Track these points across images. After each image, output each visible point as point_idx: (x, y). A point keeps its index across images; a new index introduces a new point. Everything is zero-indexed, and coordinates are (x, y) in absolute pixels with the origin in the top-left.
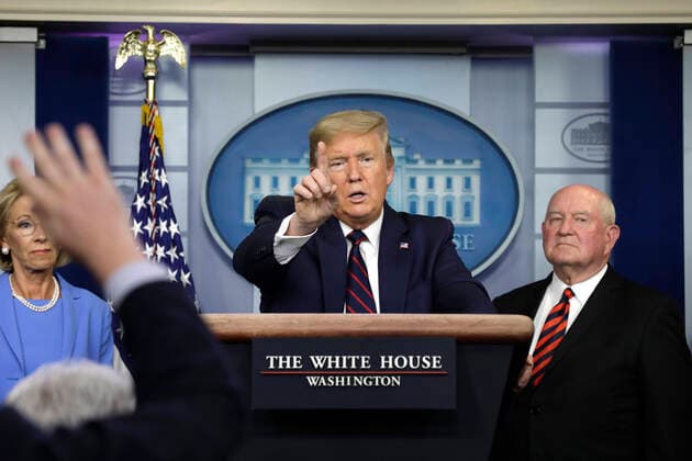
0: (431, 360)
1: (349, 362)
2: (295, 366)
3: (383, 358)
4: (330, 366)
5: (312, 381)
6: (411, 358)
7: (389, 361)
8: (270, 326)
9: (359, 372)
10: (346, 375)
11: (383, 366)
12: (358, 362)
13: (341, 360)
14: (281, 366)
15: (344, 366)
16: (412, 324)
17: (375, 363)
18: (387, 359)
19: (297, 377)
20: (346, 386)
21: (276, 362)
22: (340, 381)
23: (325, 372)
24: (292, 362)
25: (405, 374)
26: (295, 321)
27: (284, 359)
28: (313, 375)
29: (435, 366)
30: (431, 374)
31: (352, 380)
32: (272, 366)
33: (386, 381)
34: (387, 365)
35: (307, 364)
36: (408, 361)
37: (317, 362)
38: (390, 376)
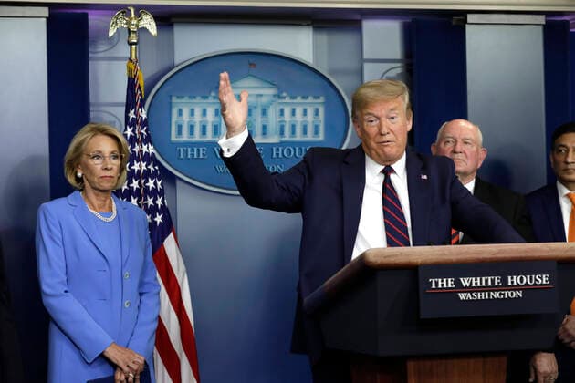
0: (542, 278)
1: (486, 281)
2: (450, 286)
3: (510, 278)
4: (474, 285)
5: (462, 296)
6: (528, 277)
7: (514, 280)
8: (430, 257)
9: (494, 288)
10: (485, 291)
11: (510, 284)
12: (493, 281)
13: (481, 280)
14: (440, 286)
15: (484, 285)
16: (526, 251)
17: (504, 281)
18: (512, 278)
19: (451, 294)
20: (485, 299)
21: (437, 283)
23: (470, 289)
24: (448, 283)
25: (526, 289)
26: (446, 252)
27: (442, 281)
28: (463, 292)
29: (544, 282)
30: (542, 288)
31: (489, 294)
32: (434, 286)
33: (512, 294)
34: (512, 282)
35: (458, 284)
36: (527, 279)
37: (465, 282)
38: (515, 290)
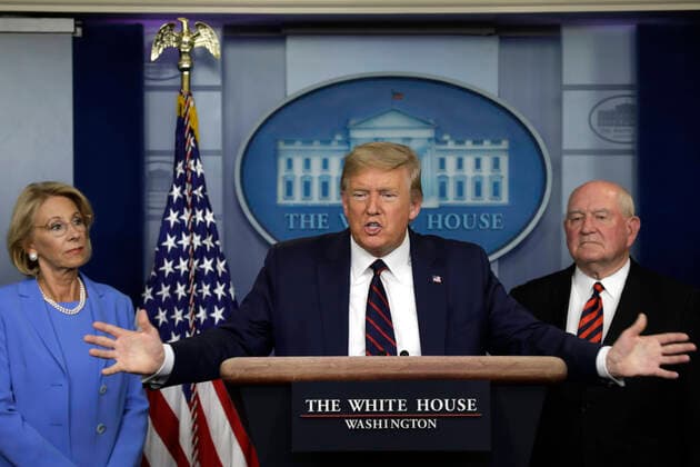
0: (466, 404)
1: (386, 405)
2: (334, 410)
3: (419, 401)
4: (368, 410)
5: (351, 424)
6: (447, 401)
7: (425, 404)
8: (309, 371)
9: (396, 415)
10: (383, 418)
11: (419, 409)
12: (395, 405)
13: (378, 404)
14: (320, 410)
15: (382, 409)
16: (447, 367)
17: (411, 406)
18: (423, 402)
19: (335, 421)
20: (384, 429)
21: (315, 406)
22: (377, 424)
23: (362, 415)
24: (331, 406)
25: (441, 417)
26: (332, 365)
27: (323, 403)
28: (352, 418)
29: (470, 409)
30: (466, 417)
31: (389, 423)
32: (311, 410)
33: (422, 424)
34: (423, 408)
35: (345, 407)
36: (445, 404)
37: (356, 405)
38: (426, 418)
